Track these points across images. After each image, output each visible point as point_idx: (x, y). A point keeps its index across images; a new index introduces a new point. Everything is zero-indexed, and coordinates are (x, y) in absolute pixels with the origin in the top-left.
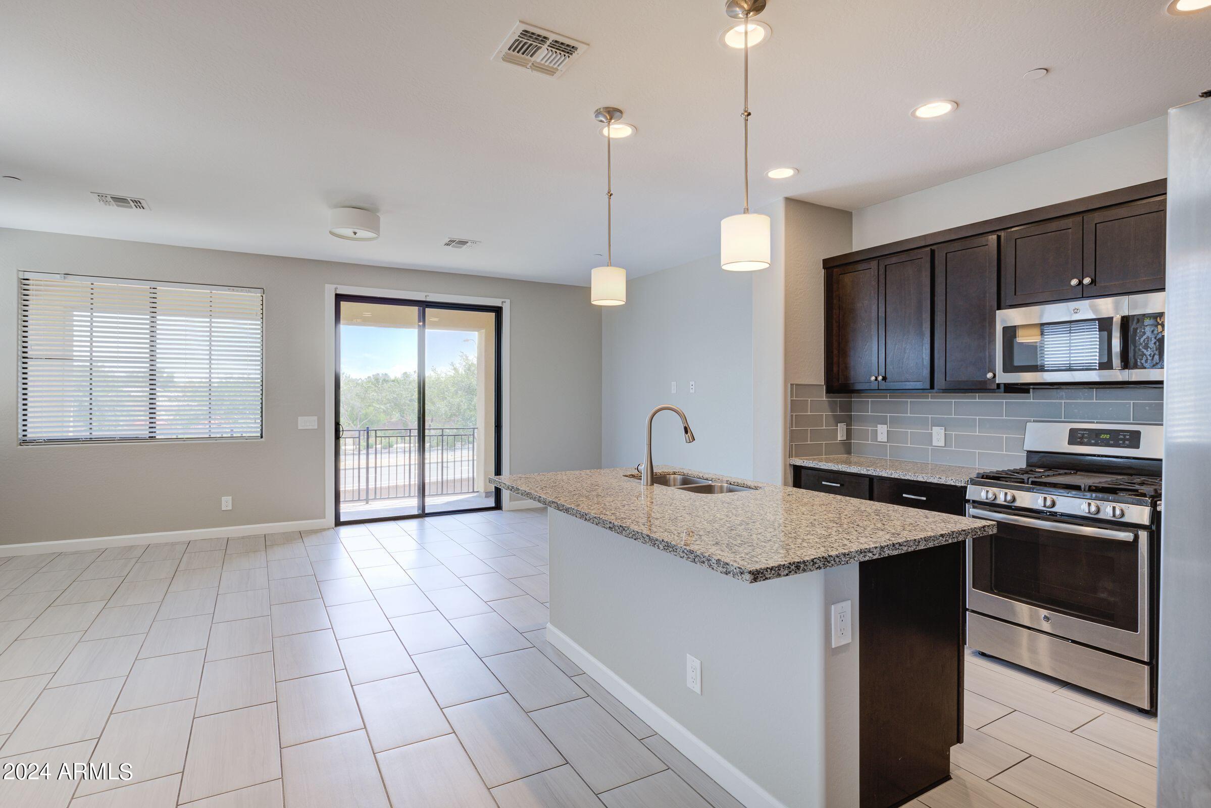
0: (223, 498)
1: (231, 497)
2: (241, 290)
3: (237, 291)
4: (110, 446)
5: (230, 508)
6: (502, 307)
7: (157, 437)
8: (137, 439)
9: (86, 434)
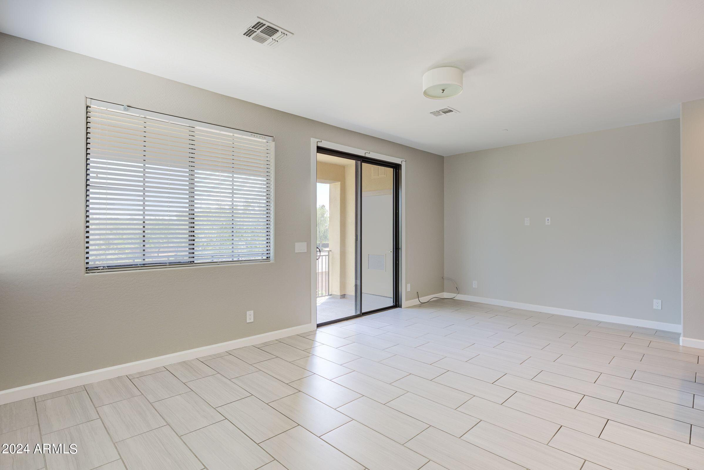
0: (247, 312)
1: (253, 311)
2: (260, 137)
3: (257, 137)
4: (158, 271)
5: (252, 320)
6: (401, 165)
7: (195, 262)
8: (179, 263)
9: (139, 261)
